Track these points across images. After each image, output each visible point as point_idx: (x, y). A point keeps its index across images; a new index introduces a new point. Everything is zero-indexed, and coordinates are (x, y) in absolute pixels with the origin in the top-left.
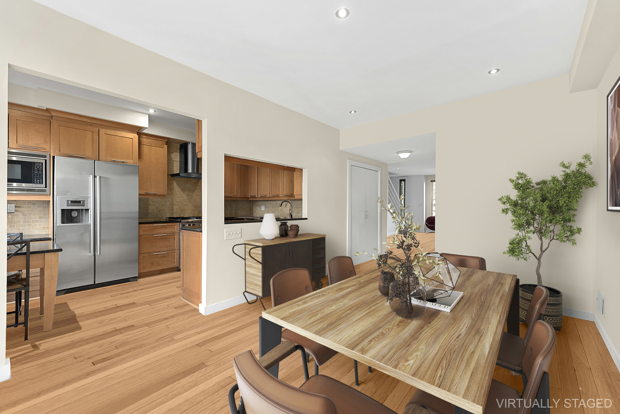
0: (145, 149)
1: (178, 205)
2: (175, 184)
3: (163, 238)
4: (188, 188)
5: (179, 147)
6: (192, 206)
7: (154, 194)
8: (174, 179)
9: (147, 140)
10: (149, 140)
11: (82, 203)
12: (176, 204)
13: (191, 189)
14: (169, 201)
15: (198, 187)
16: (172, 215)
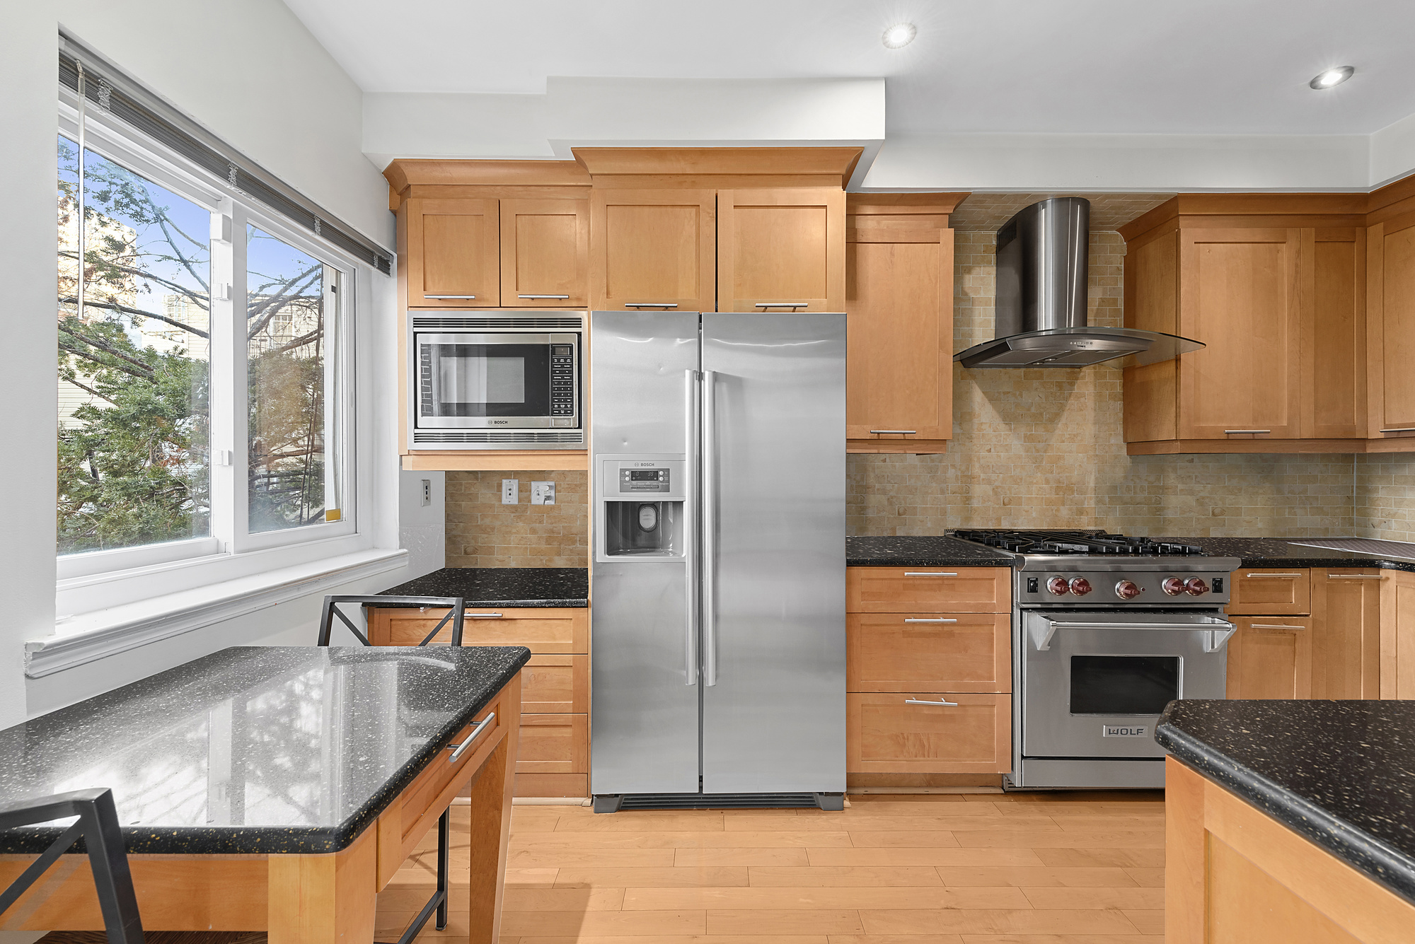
0: (872, 257)
1: (989, 482)
2: (978, 396)
3: (941, 634)
4: (1029, 410)
5: (994, 243)
6: (1047, 482)
7: (901, 437)
8: (974, 377)
9: (879, 223)
10: (886, 222)
11: (661, 479)
12: (982, 476)
13: (1041, 414)
14: (953, 466)
15: (1072, 401)
16: (968, 519)
